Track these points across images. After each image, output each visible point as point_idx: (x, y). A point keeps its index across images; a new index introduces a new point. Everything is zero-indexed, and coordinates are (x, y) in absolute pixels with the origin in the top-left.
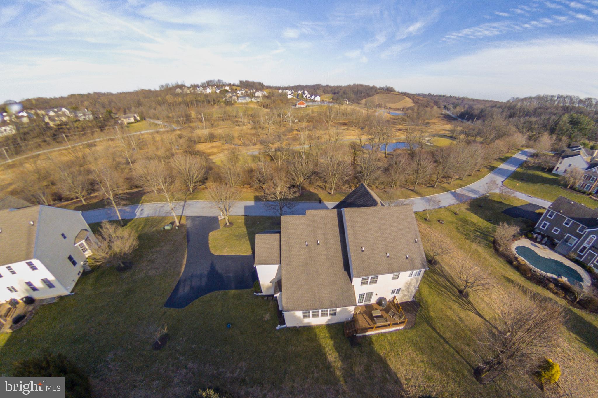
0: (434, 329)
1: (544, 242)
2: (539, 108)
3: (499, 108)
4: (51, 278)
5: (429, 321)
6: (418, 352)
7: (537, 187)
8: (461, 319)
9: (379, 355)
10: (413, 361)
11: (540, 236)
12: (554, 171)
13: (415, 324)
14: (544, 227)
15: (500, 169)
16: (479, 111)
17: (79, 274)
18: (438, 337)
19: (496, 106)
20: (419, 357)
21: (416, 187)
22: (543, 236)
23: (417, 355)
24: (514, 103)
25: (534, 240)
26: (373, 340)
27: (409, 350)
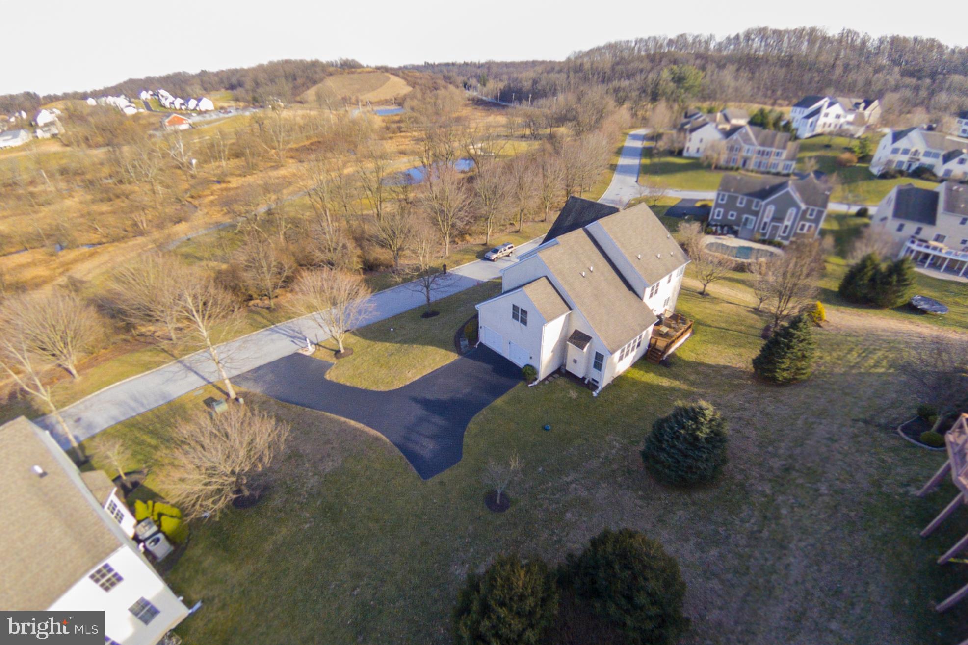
0: (710, 326)
1: (725, 232)
2: (618, 64)
3: (560, 71)
5: (699, 323)
7: (679, 177)
8: (720, 312)
11: (719, 228)
12: (685, 154)
14: (718, 216)
15: (622, 166)
16: (530, 83)
18: (718, 329)
19: (553, 69)
21: (524, 227)
22: (722, 227)
24: (579, 62)
25: (715, 233)
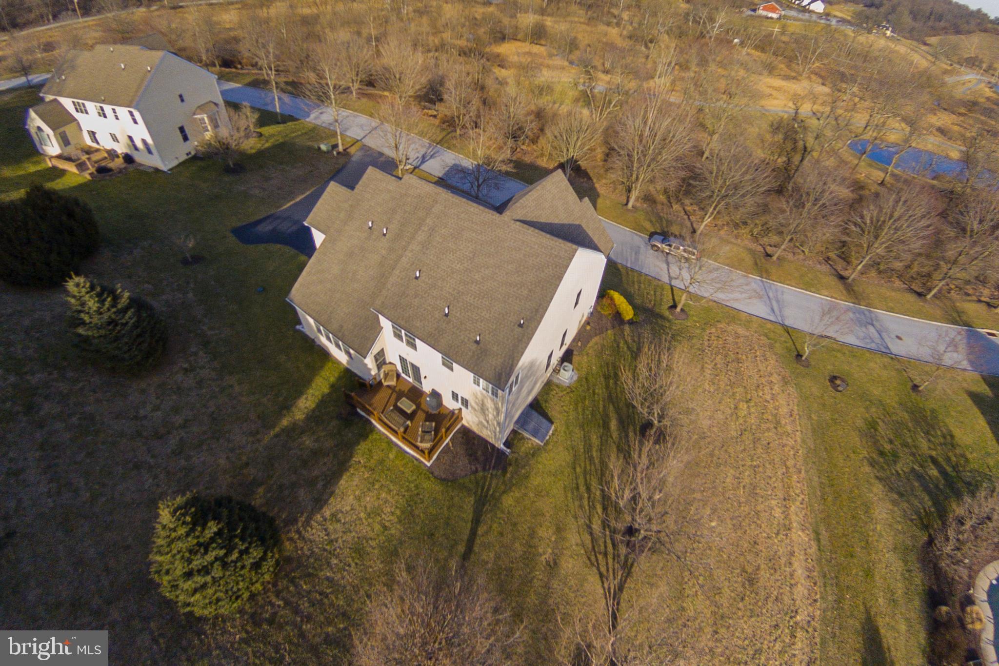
4: (150, 141)
5: (485, 502)
6: (398, 512)
9: (351, 457)
10: (376, 512)
13: (454, 481)
17: (187, 154)
18: (465, 537)
20: (391, 518)
23: (393, 513)
26: (370, 437)
27: (393, 498)
